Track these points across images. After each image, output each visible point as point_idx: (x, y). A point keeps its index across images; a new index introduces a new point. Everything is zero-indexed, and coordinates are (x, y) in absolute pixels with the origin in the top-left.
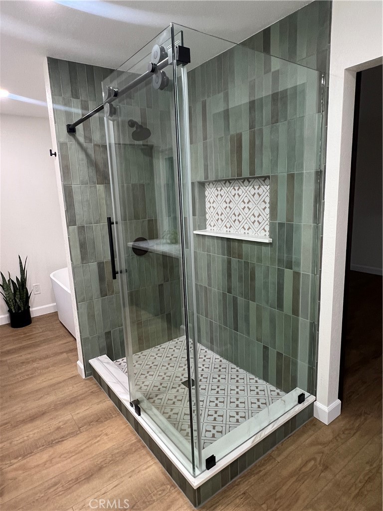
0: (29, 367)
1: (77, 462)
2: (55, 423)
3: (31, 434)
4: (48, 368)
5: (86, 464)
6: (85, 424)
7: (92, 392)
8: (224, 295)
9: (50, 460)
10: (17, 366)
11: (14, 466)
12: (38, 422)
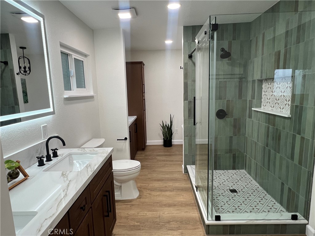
0: (164, 163)
1: (168, 200)
2: (165, 185)
3: (156, 185)
4: (171, 165)
5: (171, 202)
6: (176, 189)
7: (185, 179)
8: (264, 148)
9: (159, 195)
10: (160, 161)
11: (147, 192)
12: (160, 182)
